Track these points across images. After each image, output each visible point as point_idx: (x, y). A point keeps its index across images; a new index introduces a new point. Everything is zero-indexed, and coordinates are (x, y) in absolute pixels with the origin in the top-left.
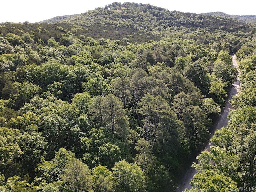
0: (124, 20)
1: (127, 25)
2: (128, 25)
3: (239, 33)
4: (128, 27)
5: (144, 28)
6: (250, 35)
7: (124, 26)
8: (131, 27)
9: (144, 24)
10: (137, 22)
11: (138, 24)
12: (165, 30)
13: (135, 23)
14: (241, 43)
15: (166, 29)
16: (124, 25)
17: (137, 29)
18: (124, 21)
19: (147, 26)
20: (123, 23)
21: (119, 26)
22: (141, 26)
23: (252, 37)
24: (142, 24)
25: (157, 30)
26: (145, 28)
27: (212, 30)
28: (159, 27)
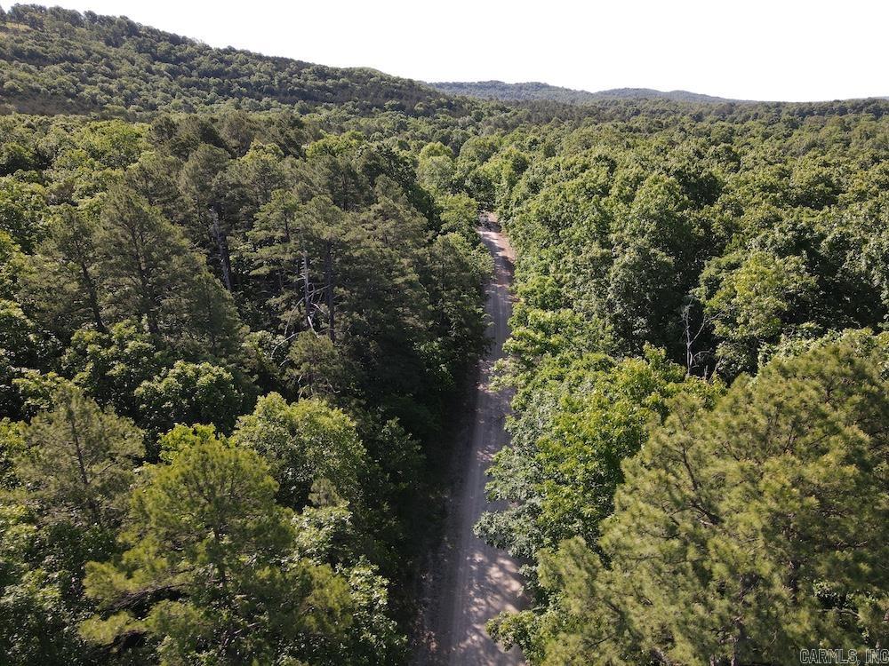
0: (32, 68)
1: (49, 87)
2: (55, 88)
3: (441, 119)
4: (54, 94)
5: (126, 100)
6: (472, 123)
7: (38, 91)
8: (68, 95)
9: (122, 88)
10: (90, 79)
11: (95, 83)
12: (212, 109)
13: (83, 81)
14: (457, 141)
15: (215, 106)
16: (33, 85)
17: (95, 102)
18: (31, 72)
19: (135, 94)
20: (30, 77)
21: (13, 89)
22: (110, 92)
23: (478, 129)
24: (113, 87)
25: (180, 108)
26: (128, 101)
27: (367, 111)
28: (184, 97)
